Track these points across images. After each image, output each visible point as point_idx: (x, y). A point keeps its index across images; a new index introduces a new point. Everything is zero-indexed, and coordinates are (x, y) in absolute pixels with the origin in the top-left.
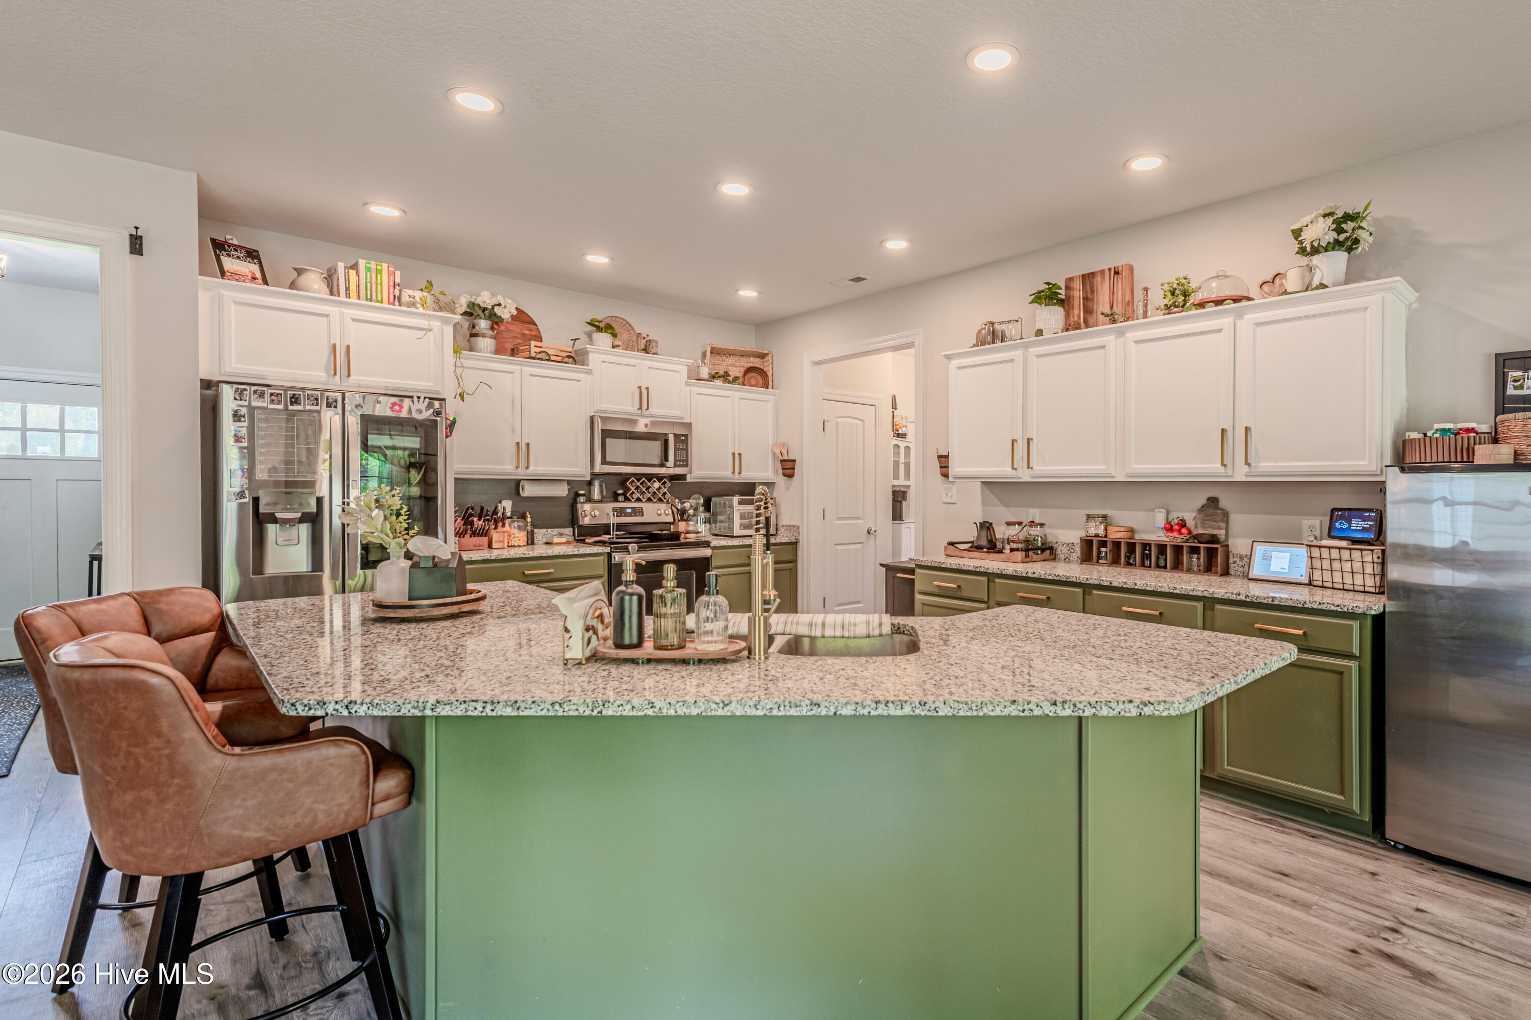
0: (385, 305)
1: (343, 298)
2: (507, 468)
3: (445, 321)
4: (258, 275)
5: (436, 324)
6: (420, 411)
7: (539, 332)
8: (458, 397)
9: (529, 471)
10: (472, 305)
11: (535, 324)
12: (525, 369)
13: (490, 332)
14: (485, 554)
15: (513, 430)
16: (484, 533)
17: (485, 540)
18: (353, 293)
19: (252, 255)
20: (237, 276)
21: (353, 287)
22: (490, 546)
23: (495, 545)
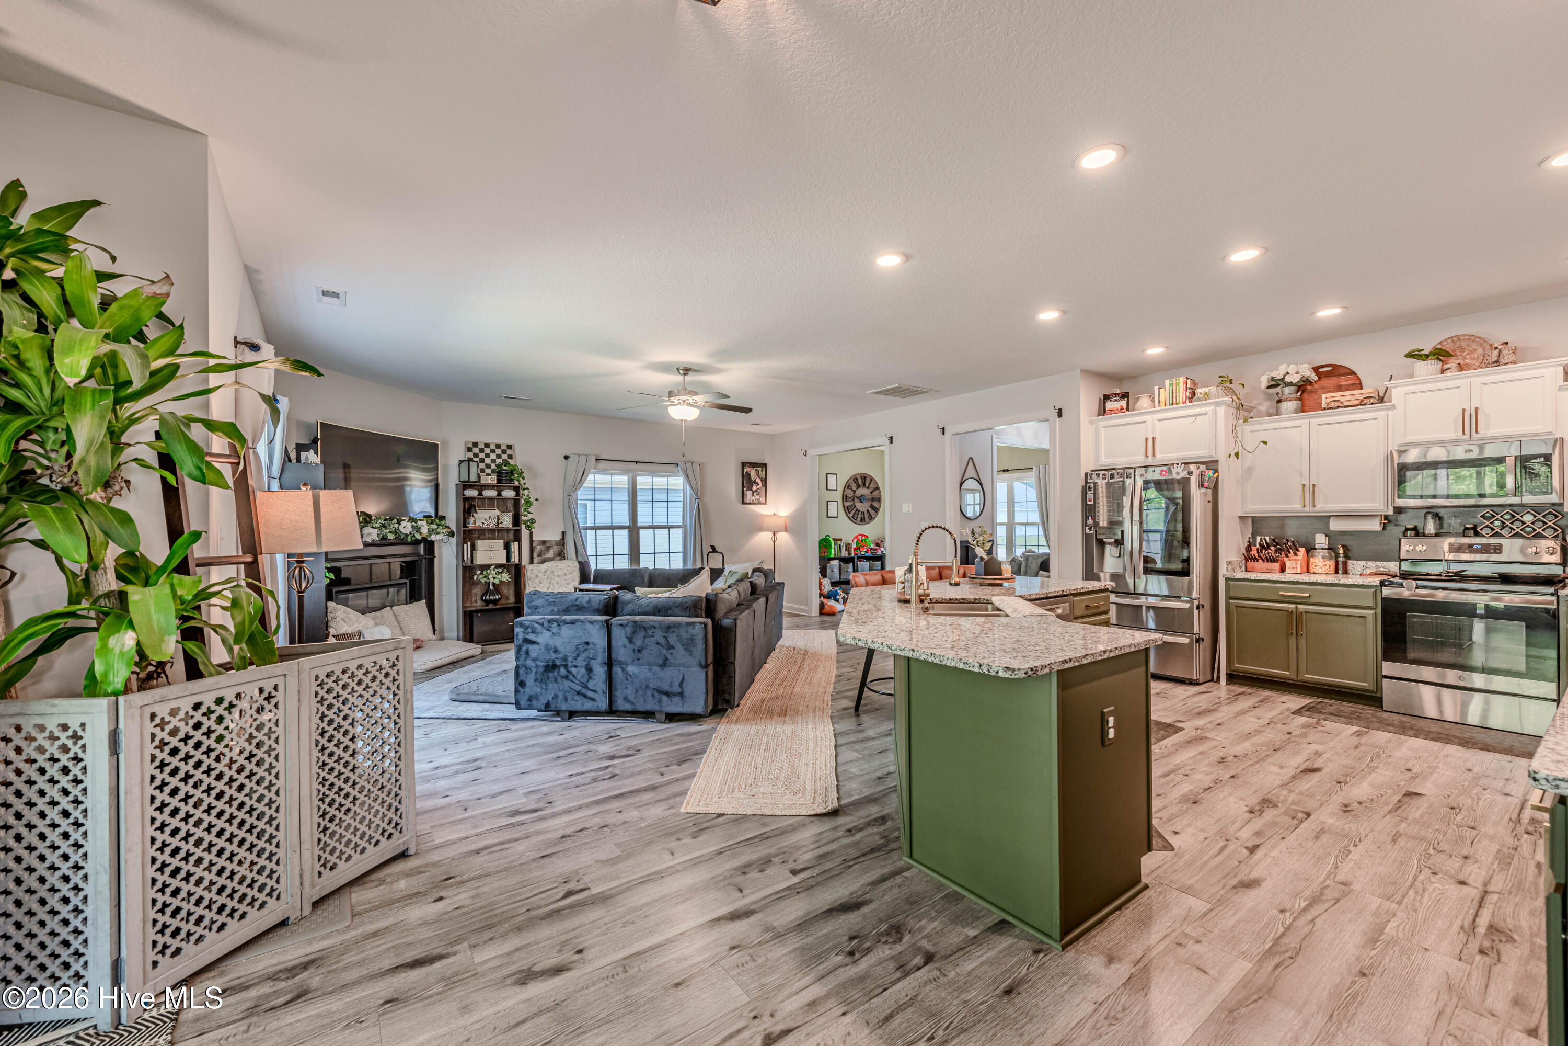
0: (1181, 405)
1: (1157, 408)
2: (1294, 506)
3: (1218, 404)
4: (1125, 406)
5: (1210, 409)
6: (1178, 473)
7: (1359, 378)
8: (1233, 456)
9: (1316, 509)
10: (1273, 379)
11: (1355, 374)
12: (1312, 420)
13: (1294, 396)
14: (1276, 576)
15: (1301, 474)
16: (1273, 560)
17: (1276, 566)
18: (1162, 403)
19: (1125, 396)
20: (1113, 411)
21: (1162, 399)
22: (1283, 569)
23: (1288, 570)
